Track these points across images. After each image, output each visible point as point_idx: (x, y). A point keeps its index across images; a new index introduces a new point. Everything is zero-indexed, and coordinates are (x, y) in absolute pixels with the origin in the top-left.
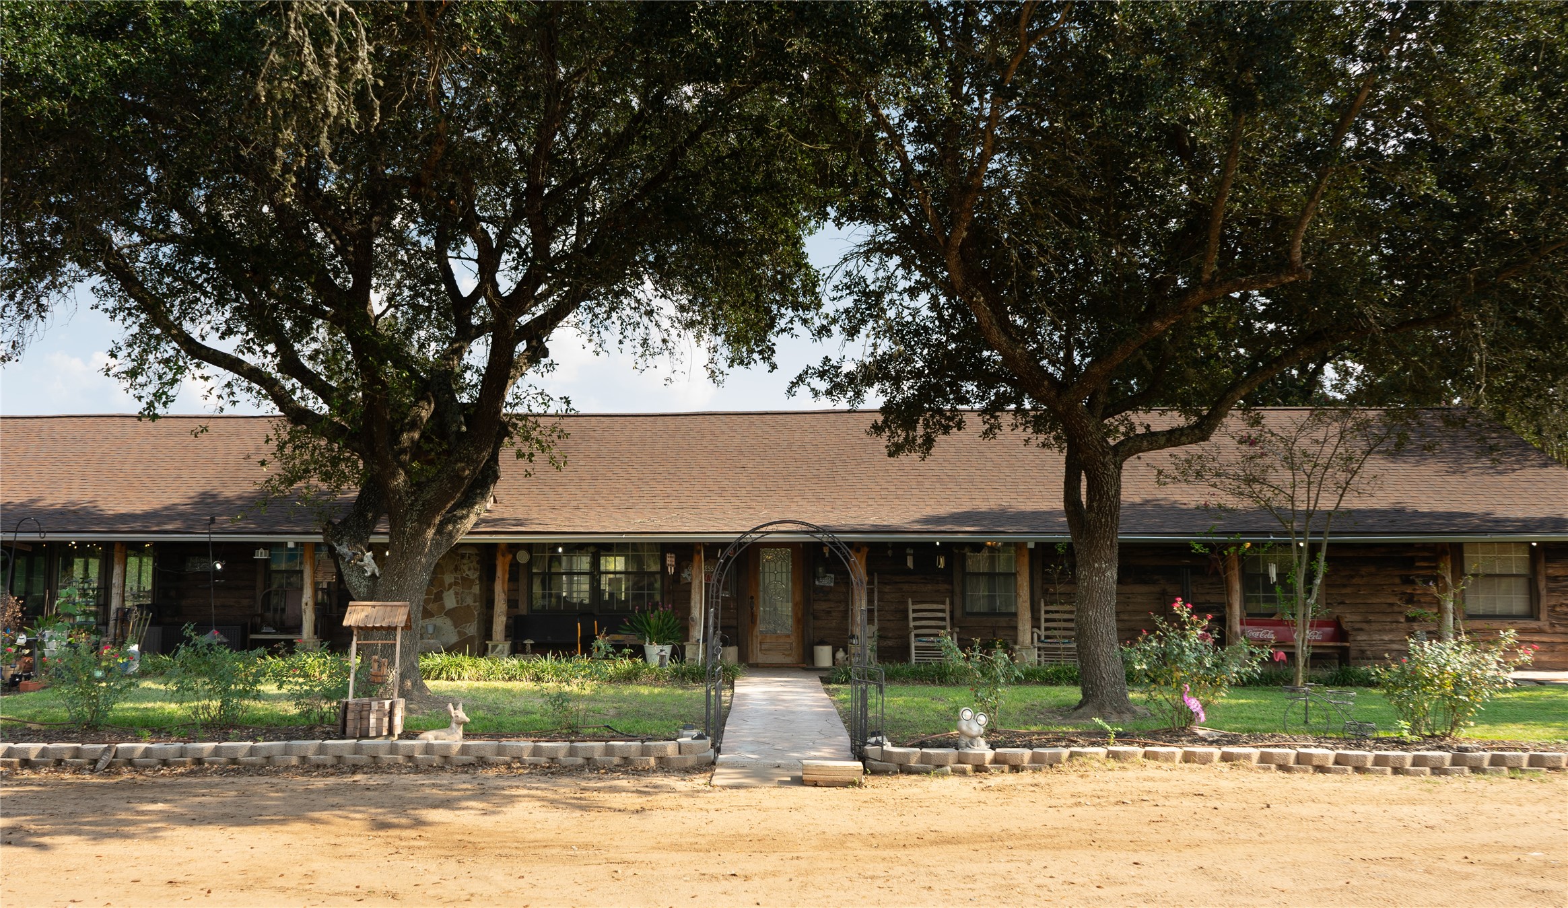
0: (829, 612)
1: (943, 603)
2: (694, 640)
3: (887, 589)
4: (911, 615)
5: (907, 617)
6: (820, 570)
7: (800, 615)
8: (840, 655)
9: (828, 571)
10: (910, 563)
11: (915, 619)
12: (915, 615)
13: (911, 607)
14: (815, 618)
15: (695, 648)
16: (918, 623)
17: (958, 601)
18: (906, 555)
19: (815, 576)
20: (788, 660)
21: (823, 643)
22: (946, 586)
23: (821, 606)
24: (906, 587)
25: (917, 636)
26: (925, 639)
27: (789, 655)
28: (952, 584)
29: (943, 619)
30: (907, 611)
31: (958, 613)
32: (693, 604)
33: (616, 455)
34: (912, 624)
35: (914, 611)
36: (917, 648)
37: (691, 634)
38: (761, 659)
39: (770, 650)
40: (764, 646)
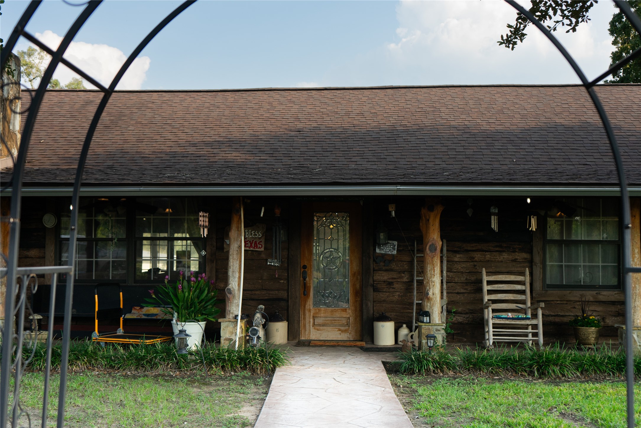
0: (390, 284)
1: (523, 274)
2: (231, 316)
3: (457, 257)
4: (486, 288)
5: (481, 290)
6: (382, 236)
7: (358, 286)
8: (404, 331)
9: (390, 238)
10: (494, 225)
11: (490, 292)
12: (490, 287)
13: (485, 278)
14: (376, 290)
15: (231, 326)
16: (493, 297)
17: (537, 271)
18: (490, 214)
19: (376, 243)
20: (344, 337)
21: (384, 318)
22: (525, 255)
23: (382, 276)
24: (478, 256)
25: (494, 311)
26: (504, 315)
27: (345, 331)
28: (531, 252)
29: (523, 292)
30: (481, 281)
31: (538, 285)
32: (230, 273)
33: (169, 122)
34: (486, 298)
35: (489, 283)
36: (495, 326)
37: (228, 308)
38: (314, 335)
39: (324, 325)
40: (317, 321)
